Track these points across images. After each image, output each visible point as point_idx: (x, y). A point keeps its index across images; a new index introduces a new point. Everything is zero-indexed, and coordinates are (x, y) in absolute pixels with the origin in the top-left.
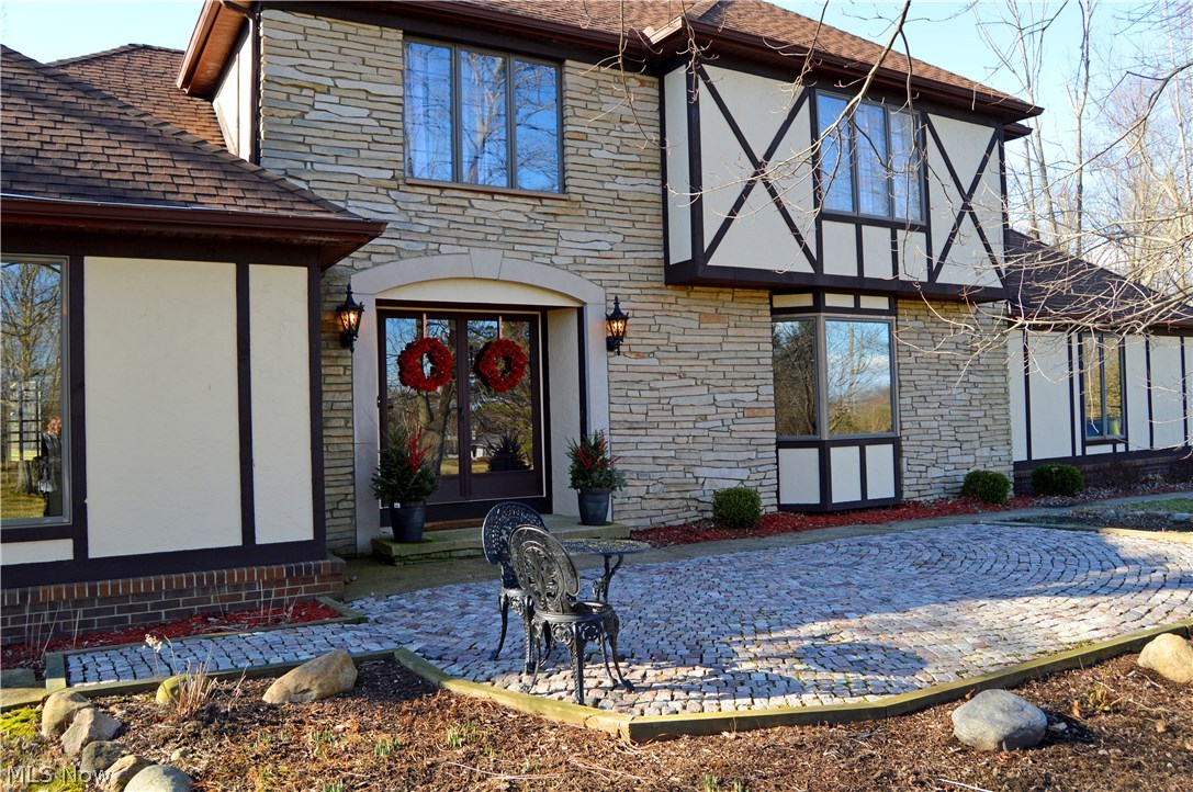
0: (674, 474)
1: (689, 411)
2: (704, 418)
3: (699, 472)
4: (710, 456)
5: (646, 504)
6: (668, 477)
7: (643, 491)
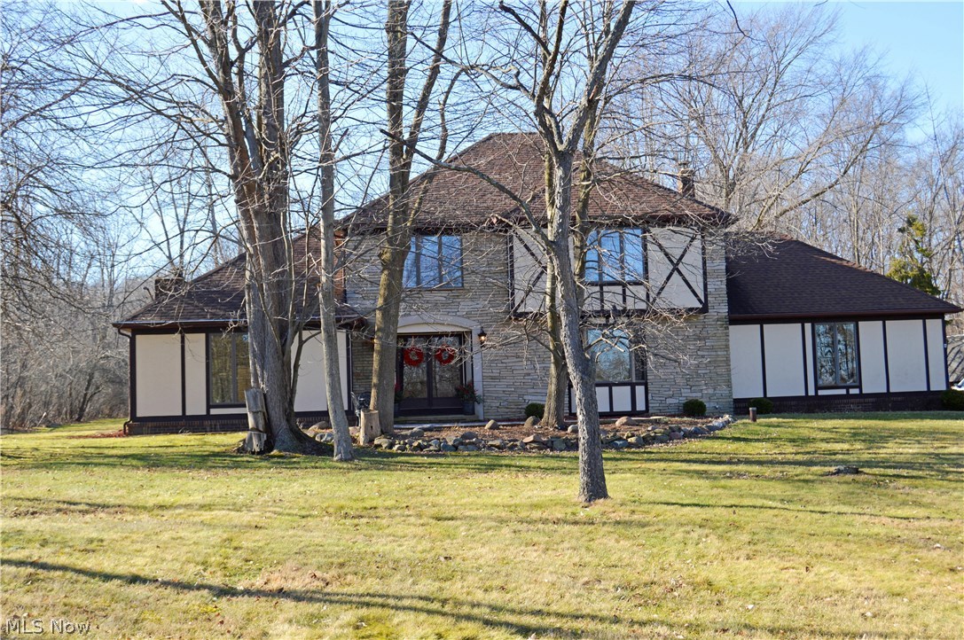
0: (514, 397)
1: (521, 372)
2: (529, 374)
3: (525, 397)
4: (533, 390)
5: (499, 410)
6: (510, 399)
7: (498, 404)
